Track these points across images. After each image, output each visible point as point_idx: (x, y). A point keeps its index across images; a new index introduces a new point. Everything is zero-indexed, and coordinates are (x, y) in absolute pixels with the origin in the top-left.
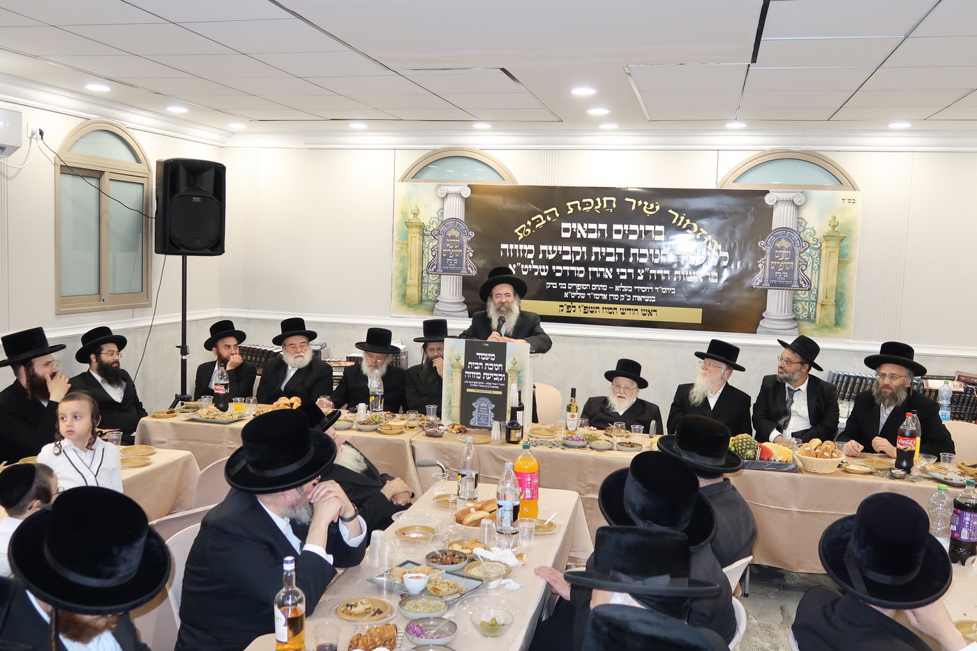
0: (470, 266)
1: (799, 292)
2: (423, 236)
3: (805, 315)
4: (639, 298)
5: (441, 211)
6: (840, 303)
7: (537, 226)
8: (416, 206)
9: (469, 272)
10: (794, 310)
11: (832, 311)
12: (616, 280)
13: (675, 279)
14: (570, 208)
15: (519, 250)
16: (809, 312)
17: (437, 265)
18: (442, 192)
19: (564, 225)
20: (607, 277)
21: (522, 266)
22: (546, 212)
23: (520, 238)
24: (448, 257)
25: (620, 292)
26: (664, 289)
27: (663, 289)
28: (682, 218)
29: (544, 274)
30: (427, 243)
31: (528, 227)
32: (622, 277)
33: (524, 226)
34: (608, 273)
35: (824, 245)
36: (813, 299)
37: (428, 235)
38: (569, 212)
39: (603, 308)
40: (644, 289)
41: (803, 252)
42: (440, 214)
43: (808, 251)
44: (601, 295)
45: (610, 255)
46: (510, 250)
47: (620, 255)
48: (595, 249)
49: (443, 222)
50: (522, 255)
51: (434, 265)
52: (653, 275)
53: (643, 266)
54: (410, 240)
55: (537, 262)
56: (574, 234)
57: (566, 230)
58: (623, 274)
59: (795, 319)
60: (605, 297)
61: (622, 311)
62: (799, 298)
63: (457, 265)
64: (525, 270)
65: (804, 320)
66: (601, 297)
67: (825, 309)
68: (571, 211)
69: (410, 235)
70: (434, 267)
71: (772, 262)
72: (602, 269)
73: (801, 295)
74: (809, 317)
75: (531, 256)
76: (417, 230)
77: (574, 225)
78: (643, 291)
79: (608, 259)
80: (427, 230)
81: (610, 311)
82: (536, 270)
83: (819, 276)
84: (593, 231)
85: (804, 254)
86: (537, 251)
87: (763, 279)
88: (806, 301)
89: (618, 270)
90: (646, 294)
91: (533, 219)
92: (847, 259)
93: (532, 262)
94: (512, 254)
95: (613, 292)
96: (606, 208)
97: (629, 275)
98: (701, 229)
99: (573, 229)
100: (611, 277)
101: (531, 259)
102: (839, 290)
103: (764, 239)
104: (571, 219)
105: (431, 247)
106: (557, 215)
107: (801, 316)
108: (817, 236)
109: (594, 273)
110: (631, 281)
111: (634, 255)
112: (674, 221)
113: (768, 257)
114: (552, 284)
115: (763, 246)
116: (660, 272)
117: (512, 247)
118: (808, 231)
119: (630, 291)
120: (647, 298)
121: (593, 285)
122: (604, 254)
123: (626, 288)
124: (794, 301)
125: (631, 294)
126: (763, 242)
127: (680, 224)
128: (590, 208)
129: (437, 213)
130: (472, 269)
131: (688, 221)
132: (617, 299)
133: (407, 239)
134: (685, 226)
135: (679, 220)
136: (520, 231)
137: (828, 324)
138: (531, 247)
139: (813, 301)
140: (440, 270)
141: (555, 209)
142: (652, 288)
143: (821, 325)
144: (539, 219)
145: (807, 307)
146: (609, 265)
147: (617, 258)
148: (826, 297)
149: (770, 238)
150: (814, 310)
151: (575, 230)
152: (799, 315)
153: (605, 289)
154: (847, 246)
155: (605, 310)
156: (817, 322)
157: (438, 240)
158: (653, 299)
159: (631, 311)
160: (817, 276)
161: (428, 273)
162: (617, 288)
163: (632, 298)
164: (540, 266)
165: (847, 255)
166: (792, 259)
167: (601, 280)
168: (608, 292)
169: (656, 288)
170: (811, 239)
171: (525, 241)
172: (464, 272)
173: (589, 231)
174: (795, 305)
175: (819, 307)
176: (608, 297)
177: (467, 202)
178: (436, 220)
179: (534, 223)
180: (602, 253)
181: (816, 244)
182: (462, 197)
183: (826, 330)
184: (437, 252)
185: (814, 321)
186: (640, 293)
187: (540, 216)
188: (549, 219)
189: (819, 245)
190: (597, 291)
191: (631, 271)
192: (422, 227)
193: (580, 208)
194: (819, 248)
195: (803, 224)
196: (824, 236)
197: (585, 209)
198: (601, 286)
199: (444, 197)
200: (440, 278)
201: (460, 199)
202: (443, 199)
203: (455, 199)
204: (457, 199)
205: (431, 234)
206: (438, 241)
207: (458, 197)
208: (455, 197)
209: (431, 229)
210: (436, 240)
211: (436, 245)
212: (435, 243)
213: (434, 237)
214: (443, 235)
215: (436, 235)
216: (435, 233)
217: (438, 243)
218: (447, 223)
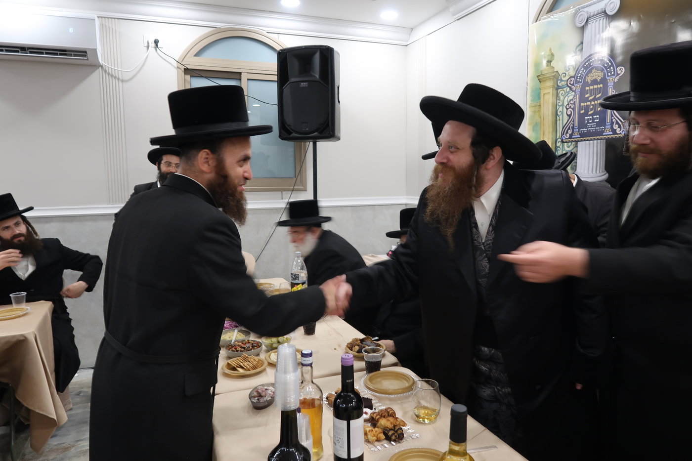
0: (617, 123)
2: (557, 89)
5: (579, 48)
8: (550, 49)
9: (614, 132)
17: (573, 128)
18: (581, 18)
24: (586, 114)
30: (562, 98)
37: (562, 87)
42: (578, 53)
49: (581, 63)
51: (569, 129)
54: (542, 97)
63: (598, 124)
69: (543, 92)
70: (570, 132)
76: (549, 83)
80: (561, 80)
105: (566, 103)
129: (575, 52)
130: (620, 127)
133: (539, 98)
140: (576, 136)
157: (575, 91)
161: (562, 142)
172: (608, 133)
178: (573, 63)
182: (609, 16)
184: (573, 109)
192: (556, 77)
199: (583, 26)
200: (576, 146)
201: (605, 19)
202: (583, 29)
203: (597, 22)
204: (601, 21)
205: (566, 85)
206: (575, 93)
207: (602, 19)
208: (598, 20)
209: (567, 77)
210: (573, 91)
211: (572, 100)
212: (571, 97)
213: (570, 87)
214: (581, 82)
215: (573, 85)
216: (572, 83)
217: (575, 96)
218: (587, 64)
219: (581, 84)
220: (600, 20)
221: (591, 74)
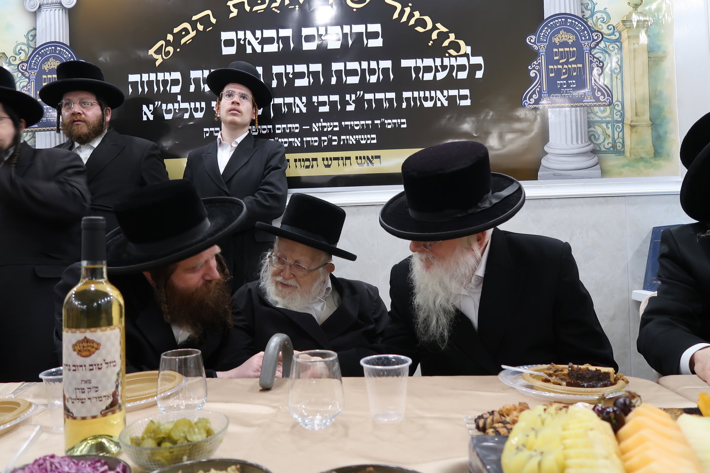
1: (596, 109)
3: (607, 144)
4: (352, 140)
5: (32, 33)
6: (657, 122)
7: (183, 41)
10: (591, 137)
11: (647, 135)
12: (313, 114)
13: (404, 105)
14: (232, 9)
15: (158, 82)
16: (614, 141)
18: (32, 3)
19: (225, 36)
20: (298, 111)
21: (164, 106)
22: (195, 18)
23: (158, 63)
25: (320, 134)
26: (389, 121)
27: (386, 122)
28: (408, 10)
29: (199, 115)
31: (168, 43)
32: (322, 109)
33: (162, 42)
34: (300, 105)
35: (625, 34)
36: (617, 118)
38: (231, 15)
39: (295, 160)
40: (357, 124)
41: (594, 48)
42: (31, 38)
43: (602, 45)
44: (291, 140)
45: (301, 75)
46: (142, 82)
47: (315, 74)
48: (277, 69)
49: (36, 49)
50: (162, 89)
52: (369, 101)
53: (353, 89)
55: (187, 96)
56: (241, 48)
57: (229, 43)
58: (323, 104)
59: (594, 152)
60: (297, 142)
61: (326, 163)
62: (597, 119)
64: (168, 112)
65: (607, 151)
66: (290, 143)
67: (636, 132)
68: (235, 12)
71: (551, 67)
72: (289, 100)
73: (599, 114)
74: (614, 146)
75: (176, 89)
77: (241, 34)
78: (357, 128)
79: (299, 83)
80: (11, 64)
81: (307, 163)
82: (186, 110)
83: (622, 82)
84: (270, 41)
85: (596, 51)
86: (186, 80)
87: (540, 93)
88: (608, 123)
89: (315, 99)
90: (363, 131)
91: (176, 30)
92: (660, 54)
93: (179, 98)
94: (146, 89)
95: (310, 133)
96: (289, 5)
97: (333, 104)
98: (438, 25)
99: (239, 40)
100: (304, 110)
101: (176, 94)
102: (655, 102)
103: (534, 33)
104: (234, 26)
106: (213, 21)
107: (602, 146)
108: (614, 21)
109: (277, 107)
110: (336, 113)
111: (339, 73)
112: (396, 16)
113: (543, 59)
114: (212, 129)
115: (534, 43)
116: (380, 96)
117: (145, 77)
118: (599, 15)
119: (335, 129)
120: (364, 139)
121: (277, 126)
122: (291, 76)
123: (328, 126)
124: (590, 124)
125: (338, 134)
126: (533, 37)
127: (404, 19)
128: (264, 6)
129: (27, 36)
131: (417, 14)
132: (316, 144)
134: (412, 22)
135: (402, 13)
136: (156, 52)
137: (643, 155)
138: (177, 75)
139: (618, 122)
141: (209, 12)
142: (370, 122)
143: (633, 157)
144: (185, 29)
145: (609, 132)
146: (300, 92)
147: (312, 81)
148: (637, 115)
149: (544, 31)
150: (621, 134)
151: (242, 42)
152: (599, 145)
153: (297, 131)
154: (658, 34)
155: (298, 163)
156: (628, 154)
157: (29, 78)
158: (373, 139)
159: (341, 162)
160: (619, 82)
162: (315, 127)
163: (340, 140)
164: (192, 104)
165: (659, 47)
166: (580, 59)
167: (291, 117)
168: (302, 134)
169: (376, 122)
170: (605, 26)
171: (166, 67)
173: (264, 41)
174: (592, 129)
175: (627, 130)
176: (302, 142)
177: (71, 13)
178: (25, 47)
179: (178, 37)
180: (287, 74)
181: (613, 34)
182: (65, 8)
183: (641, 164)
185: (621, 153)
186: (352, 132)
187: (186, 25)
188: (200, 28)
189: (617, 34)
190: (284, 135)
191: (335, 98)
192: (3, 59)
193: (248, 8)
194: (618, 40)
195: (590, 7)
196: (623, 21)
197: (255, 9)
198: (289, 126)
199: (35, 11)
200: (34, 137)
201: (61, 11)
202: (35, 14)
203: (52, 12)
204: (57, 11)
205: (17, 70)
206: (29, 80)
207: (58, 9)
208: (53, 9)
209: (18, 62)
210: (26, 77)
211: (26, 86)
212: (25, 84)
213: (23, 74)
214: (37, 69)
215: (26, 70)
216: (24, 68)
217: (29, 83)
218: (43, 51)
219: (36, 71)
220: (55, 10)
221: (49, 63)
